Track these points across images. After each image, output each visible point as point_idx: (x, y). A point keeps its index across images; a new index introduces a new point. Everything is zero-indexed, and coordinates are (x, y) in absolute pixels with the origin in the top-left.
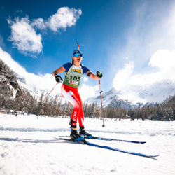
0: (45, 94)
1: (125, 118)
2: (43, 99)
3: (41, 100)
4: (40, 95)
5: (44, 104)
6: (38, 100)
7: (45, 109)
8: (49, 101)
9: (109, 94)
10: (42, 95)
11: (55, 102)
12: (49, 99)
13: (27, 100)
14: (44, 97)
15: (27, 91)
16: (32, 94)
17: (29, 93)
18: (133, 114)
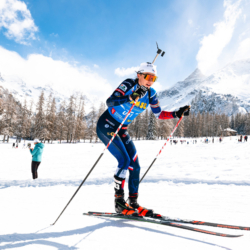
0: (46, 96)
1: (225, 134)
2: (44, 108)
3: (40, 109)
4: (37, 100)
5: (48, 118)
6: (35, 110)
7: (52, 128)
8: (58, 110)
9: (186, 84)
10: (42, 98)
11: (71, 111)
12: (58, 105)
13: (11, 113)
14: (45, 103)
15: (6, 92)
16: (17, 98)
17: (11, 96)
18: (243, 124)
